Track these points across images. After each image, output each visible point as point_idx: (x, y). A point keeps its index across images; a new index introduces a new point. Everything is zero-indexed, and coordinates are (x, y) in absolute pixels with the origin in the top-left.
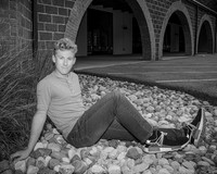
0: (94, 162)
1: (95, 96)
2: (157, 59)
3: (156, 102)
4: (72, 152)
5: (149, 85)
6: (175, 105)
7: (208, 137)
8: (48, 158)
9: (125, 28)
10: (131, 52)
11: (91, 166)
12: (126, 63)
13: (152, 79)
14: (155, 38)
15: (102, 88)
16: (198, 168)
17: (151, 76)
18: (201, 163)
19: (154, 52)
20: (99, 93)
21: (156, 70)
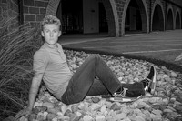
0: (83, 114)
1: (75, 66)
2: (120, 36)
3: (124, 69)
4: (64, 108)
5: (116, 56)
7: (168, 92)
8: (46, 113)
9: (93, 11)
10: (98, 31)
11: (81, 117)
12: (96, 40)
13: (118, 52)
14: (118, 18)
15: (79, 59)
16: (164, 114)
17: (118, 49)
18: (165, 110)
19: (117, 30)
20: (77, 63)
21: (121, 44)
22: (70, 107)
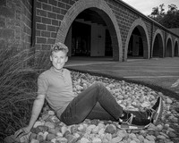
0: (81, 136)
1: (79, 87)
2: (123, 60)
3: (124, 92)
4: (64, 128)
5: (118, 79)
6: (138, 95)
7: (163, 118)
8: (46, 133)
9: (100, 37)
10: (104, 55)
11: (79, 139)
12: (101, 63)
13: (120, 75)
14: (122, 44)
15: (83, 81)
16: (157, 140)
17: (120, 73)
18: (159, 137)
19: (121, 55)
20: (81, 84)
21: (123, 69)
22: (69, 128)
